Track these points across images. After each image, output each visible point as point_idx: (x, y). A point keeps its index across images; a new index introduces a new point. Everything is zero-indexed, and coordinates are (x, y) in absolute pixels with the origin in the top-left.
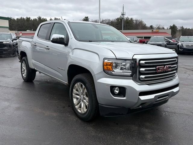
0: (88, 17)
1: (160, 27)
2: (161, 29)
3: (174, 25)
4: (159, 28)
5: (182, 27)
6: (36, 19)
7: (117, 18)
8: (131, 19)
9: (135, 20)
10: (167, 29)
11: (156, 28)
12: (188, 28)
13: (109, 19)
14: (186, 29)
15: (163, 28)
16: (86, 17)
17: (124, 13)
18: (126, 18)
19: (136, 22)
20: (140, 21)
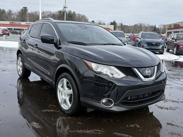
0: (26, 8)
3: (114, 22)
5: (122, 24)
7: (59, 10)
8: (74, 12)
10: (108, 25)
11: (97, 23)
12: (126, 25)
13: (50, 11)
14: (124, 26)
15: (104, 24)
16: (24, 7)
17: (66, 6)
18: (69, 11)
19: (79, 16)
20: (83, 15)
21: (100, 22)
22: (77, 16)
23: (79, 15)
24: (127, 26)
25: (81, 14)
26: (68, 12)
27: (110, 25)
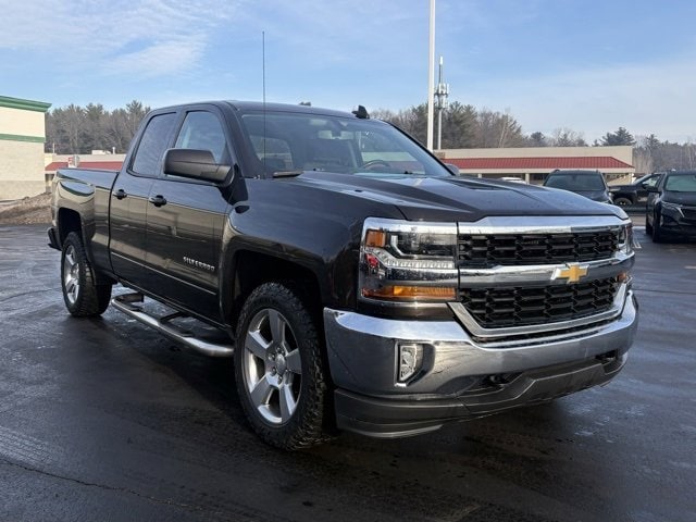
1: (569, 137)
2: (574, 146)
3: (621, 132)
4: (564, 143)
5: (652, 140)
6: (122, 112)
8: (469, 109)
9: (482, 115)
10: (597, 145)
11: (554, 141)
12: (671, 142)
13: (386, 109)
14: (666, 145)
15: (581, 143)
17: (442, 87)
18: (451, 106)
19: (486, 121)
20: (500, 117)
21: (565, 136)
22: (478, 119)
23: (486, 116)
24: (676, 145)
25: (494, 111)
26: (449, 109)
27: (605, 145)
